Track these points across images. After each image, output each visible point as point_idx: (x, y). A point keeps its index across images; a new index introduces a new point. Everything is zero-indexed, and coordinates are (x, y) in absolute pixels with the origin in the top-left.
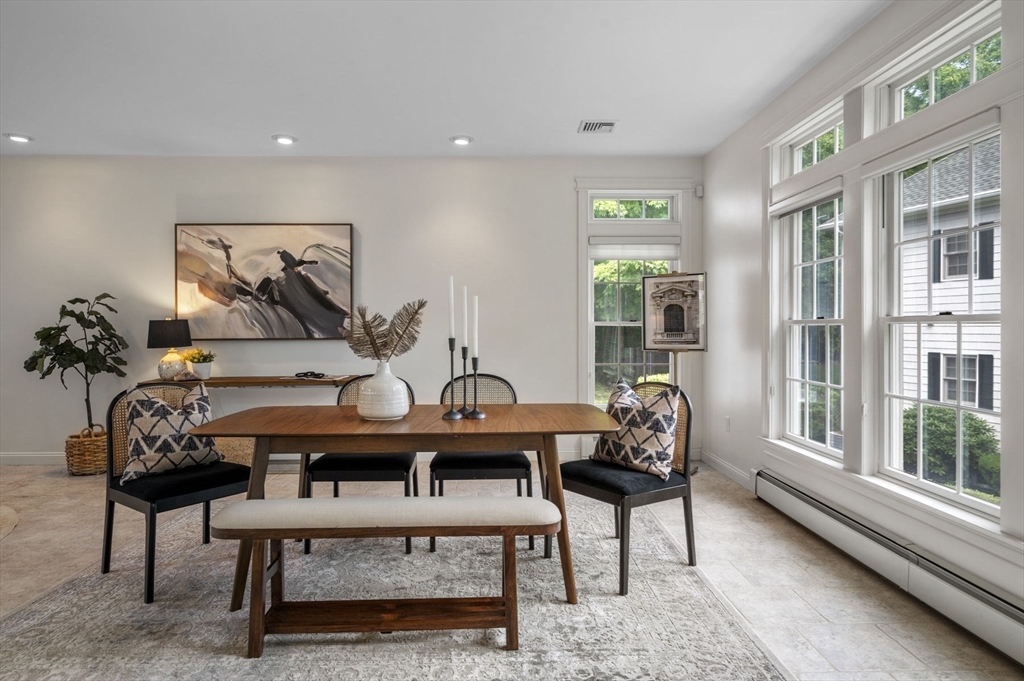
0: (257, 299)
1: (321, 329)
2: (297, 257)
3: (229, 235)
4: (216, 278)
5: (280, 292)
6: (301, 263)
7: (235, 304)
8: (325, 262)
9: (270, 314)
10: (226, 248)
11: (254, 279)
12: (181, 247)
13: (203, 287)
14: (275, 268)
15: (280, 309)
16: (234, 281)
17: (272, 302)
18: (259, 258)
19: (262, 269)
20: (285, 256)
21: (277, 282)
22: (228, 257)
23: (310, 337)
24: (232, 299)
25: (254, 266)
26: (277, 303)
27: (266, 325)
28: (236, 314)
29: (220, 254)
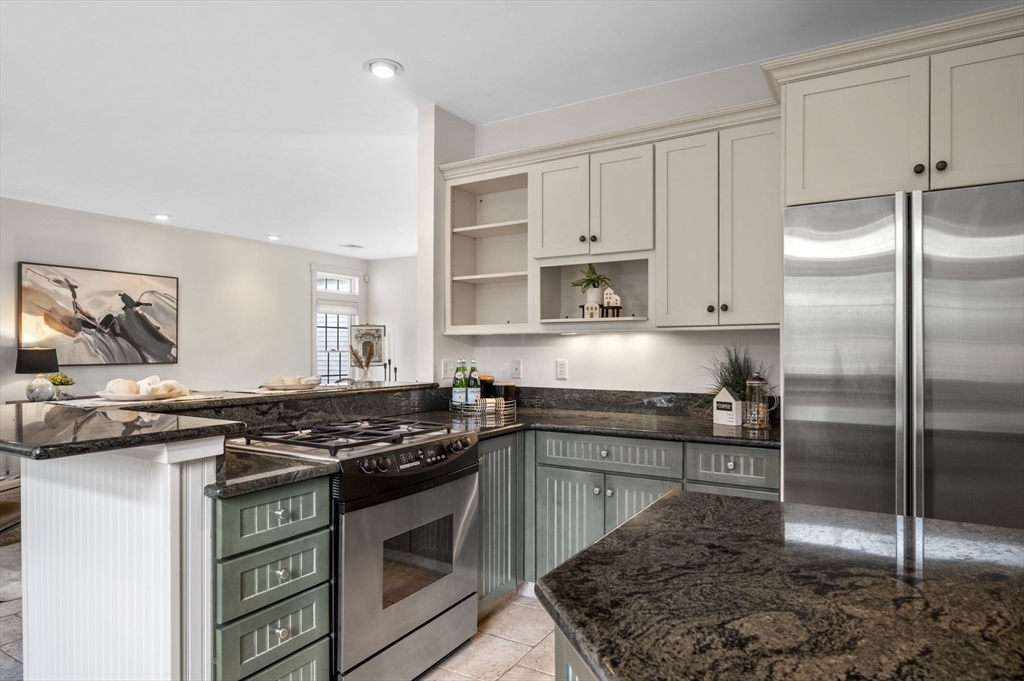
0: (100, 331)
1: (154, 356)
2: (135, 300)
3: (74, 277)
4: (62, 313)
5: (122, 328)
6: (139, 304)
7: (81, 335)
8: (157, 305)
9: (112, 344)
10: (72, 288)
11: (98, 315)
12: (25, 283)
13: (49, 318)
14: (116, 307)
15: (120, 339)
16: (79, 315)
17: (114, 334)
18: (103, 298)
19: (106, 307)
20: (125, 298)
21: (118, 318)
22: (74, 296)
23: (145, 362)
24: (77, 330)
25: (100, 304)
26: (118, 335)
27: (109, 353)
28: (81, 344)
29: (67, 292)
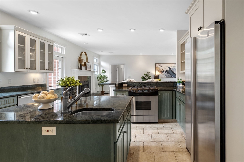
0: (165, 73)
1: (173, 76)
2: (171, 68)
3: (162, 65)
4: (160, 70)
5: (168, 72)
7: (163, 73)
8: (174, 68)
9: (167, 75)
10: (162, 66)
11: (165, 70)
12: (156, 66)
13: (159, 71)
14: (168, 69)
15: (168, 74)
16: (163, 70)
17: (167, 73)
18: (166, 68)
19: (166, 69)
20: (169, 67)
21: (168, 71)
22: (162, 68)
23: (172, 77)
24: (162, 73)
25: (165, 69)
26: (168, 73)
27: (167, 76)
28: (163, 75)
29: (161, 67)
